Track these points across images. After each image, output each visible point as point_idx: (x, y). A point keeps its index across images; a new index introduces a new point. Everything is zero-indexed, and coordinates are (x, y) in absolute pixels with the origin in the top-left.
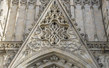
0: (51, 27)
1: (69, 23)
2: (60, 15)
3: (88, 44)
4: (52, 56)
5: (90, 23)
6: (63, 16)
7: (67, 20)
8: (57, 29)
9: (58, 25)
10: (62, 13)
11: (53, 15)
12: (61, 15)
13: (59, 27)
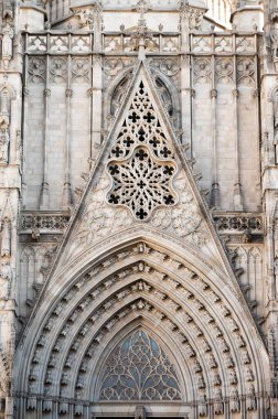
0: (133, 165)
1: (176, 156)
2: (154, 129)
3: (216, 219)
4: (136, 245)
5: (227, 145)
6: (162, 135)
7: (170, 147)
8: (146, 172)
9: (150, 161)
10: (159, 125)
11: (137, 130)
12: (158, 131)
13: (153, 166)
